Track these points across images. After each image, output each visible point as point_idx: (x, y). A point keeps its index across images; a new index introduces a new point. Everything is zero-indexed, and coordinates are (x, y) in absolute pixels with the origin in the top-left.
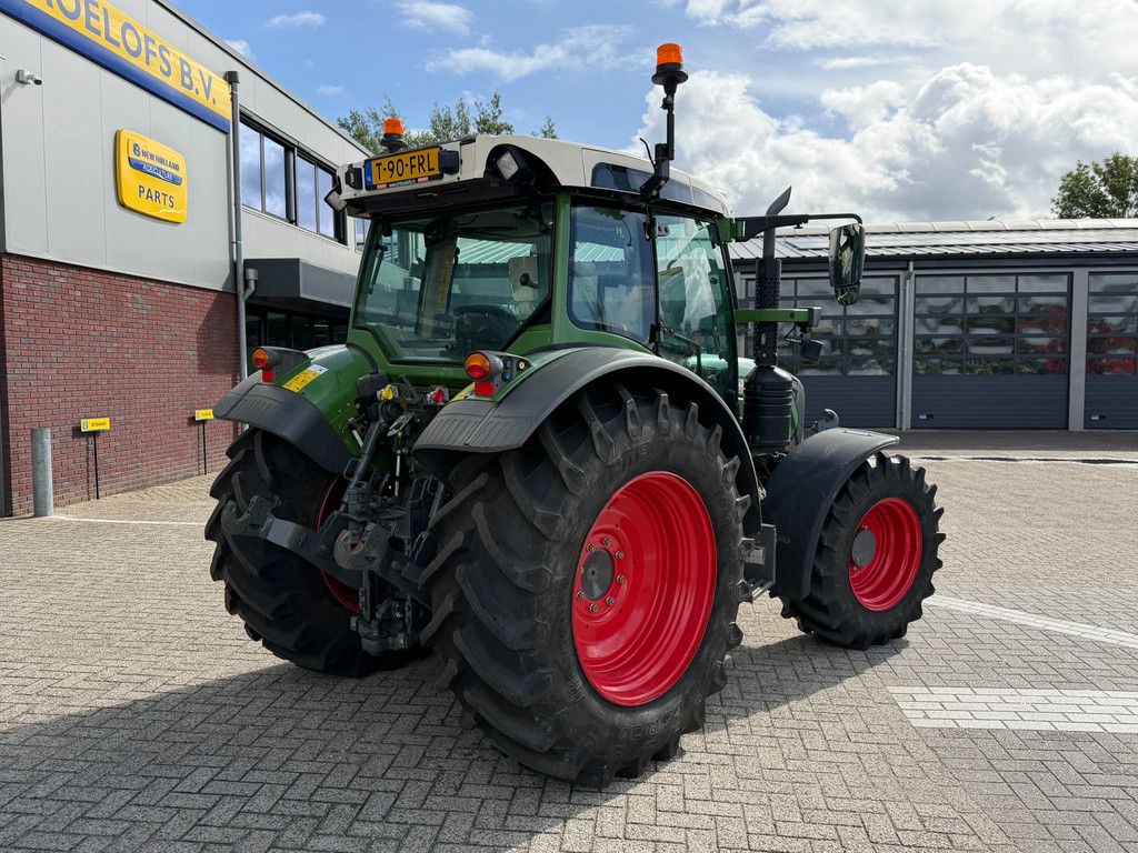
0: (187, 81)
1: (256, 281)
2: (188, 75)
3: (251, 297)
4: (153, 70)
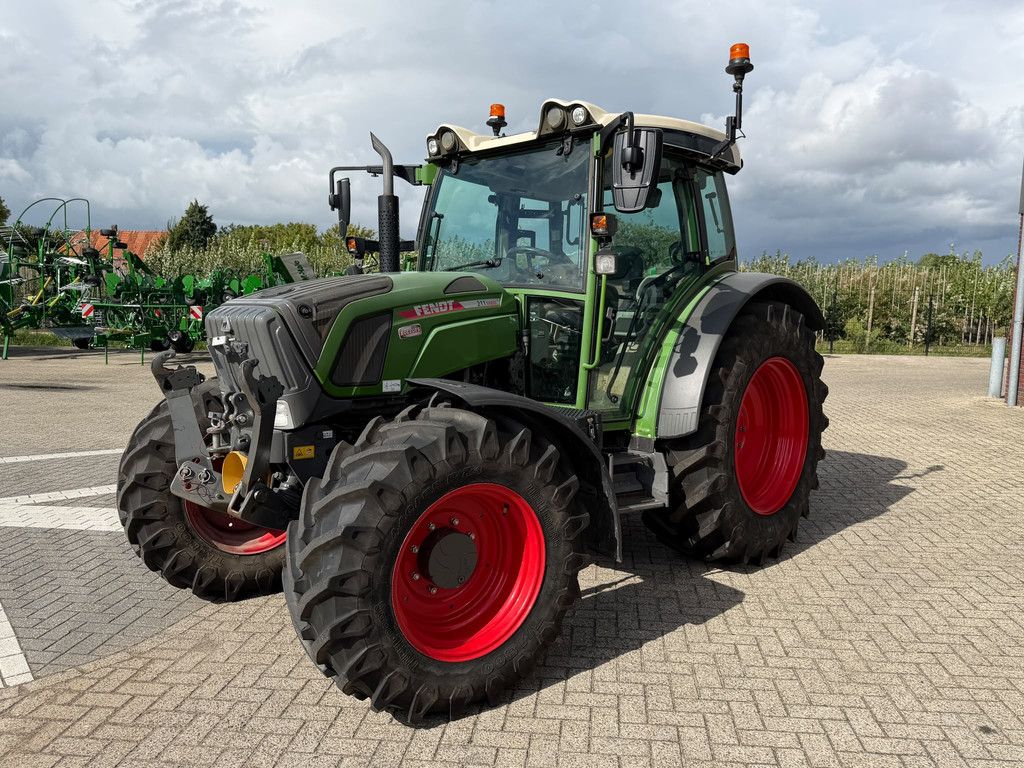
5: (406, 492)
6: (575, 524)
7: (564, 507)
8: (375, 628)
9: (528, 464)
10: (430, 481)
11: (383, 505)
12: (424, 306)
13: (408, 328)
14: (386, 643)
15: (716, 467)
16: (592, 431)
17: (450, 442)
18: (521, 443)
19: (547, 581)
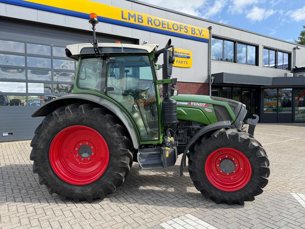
0: (193, 32)
1: (214, 80)
2: (194, 31)
3: (213, 83)
4: (183, 32)
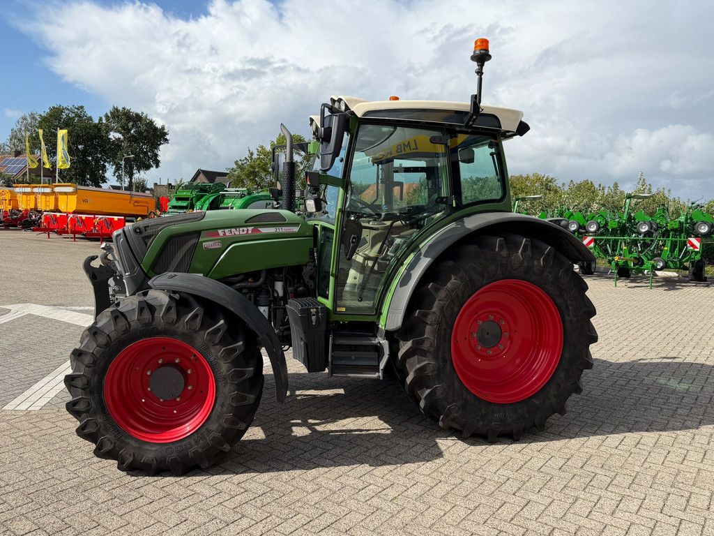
5: (111, 335)
6: (239, 374)
7: (229, 361)
8: (92, 409)
9: (199, 330)
10: (126, 331)
11: (96, 340)
12: (226, 230)
13: (212, 243)
14: (100, 419)
15: (425, 356)
16: (314, 318)
17: (141, 310)
18: (195, 316)
19: (216, 407)
